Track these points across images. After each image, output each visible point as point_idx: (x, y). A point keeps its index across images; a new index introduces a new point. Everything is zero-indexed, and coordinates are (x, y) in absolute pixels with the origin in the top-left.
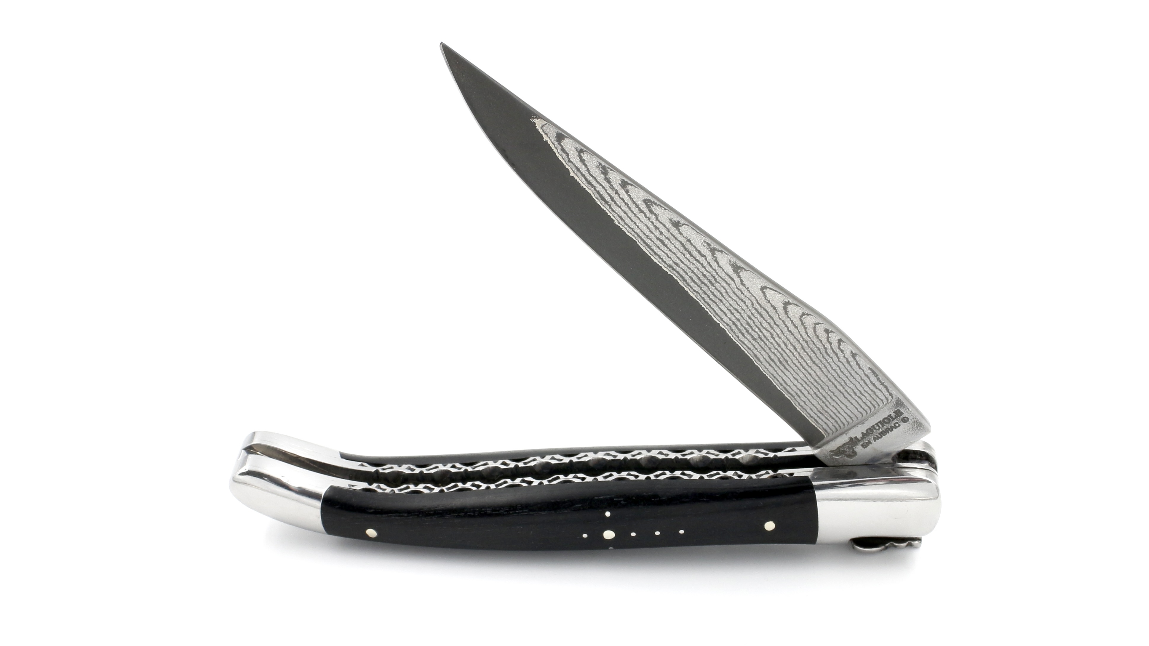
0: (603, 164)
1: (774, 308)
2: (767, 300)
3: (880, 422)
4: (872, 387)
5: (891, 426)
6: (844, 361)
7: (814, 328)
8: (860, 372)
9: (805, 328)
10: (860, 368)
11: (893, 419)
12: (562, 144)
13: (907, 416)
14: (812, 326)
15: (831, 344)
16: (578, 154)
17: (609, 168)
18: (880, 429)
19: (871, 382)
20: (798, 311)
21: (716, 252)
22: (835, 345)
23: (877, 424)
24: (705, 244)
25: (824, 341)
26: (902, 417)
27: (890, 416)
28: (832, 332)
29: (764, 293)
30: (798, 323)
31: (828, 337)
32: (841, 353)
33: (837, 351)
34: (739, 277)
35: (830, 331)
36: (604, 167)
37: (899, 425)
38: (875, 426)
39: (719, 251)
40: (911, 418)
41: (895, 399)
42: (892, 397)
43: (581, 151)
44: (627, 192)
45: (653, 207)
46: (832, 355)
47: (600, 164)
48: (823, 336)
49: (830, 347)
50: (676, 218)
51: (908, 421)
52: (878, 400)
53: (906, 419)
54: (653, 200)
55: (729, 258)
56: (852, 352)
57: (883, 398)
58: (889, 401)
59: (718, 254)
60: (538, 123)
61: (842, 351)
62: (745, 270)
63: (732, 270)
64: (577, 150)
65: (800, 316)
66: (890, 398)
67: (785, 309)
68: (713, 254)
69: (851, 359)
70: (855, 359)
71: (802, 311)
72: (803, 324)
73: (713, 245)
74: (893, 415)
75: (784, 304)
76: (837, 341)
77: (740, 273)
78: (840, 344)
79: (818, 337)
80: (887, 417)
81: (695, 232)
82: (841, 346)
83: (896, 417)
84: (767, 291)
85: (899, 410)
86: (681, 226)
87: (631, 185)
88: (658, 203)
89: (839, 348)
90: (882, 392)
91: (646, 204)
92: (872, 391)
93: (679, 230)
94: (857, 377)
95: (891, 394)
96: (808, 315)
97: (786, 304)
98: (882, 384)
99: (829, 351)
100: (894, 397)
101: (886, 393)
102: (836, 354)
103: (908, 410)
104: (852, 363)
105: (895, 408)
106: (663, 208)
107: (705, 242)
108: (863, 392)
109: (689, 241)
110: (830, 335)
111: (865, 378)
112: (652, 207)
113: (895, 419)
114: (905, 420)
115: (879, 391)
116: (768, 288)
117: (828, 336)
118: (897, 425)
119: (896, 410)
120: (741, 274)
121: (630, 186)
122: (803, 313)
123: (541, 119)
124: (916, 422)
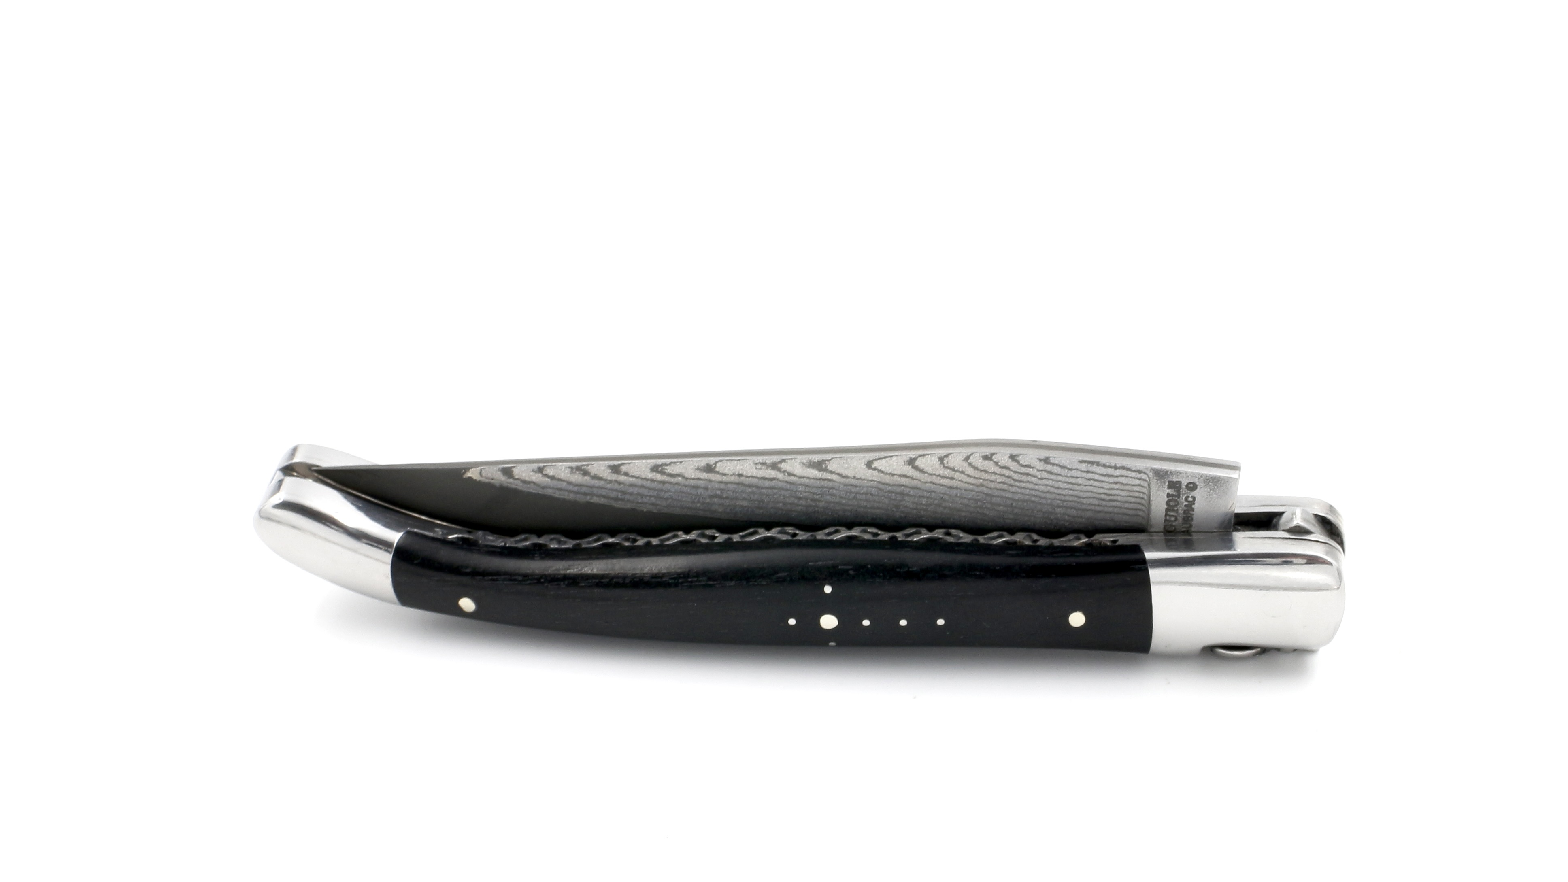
0: (574, 464)
1: (905, 476)
2: (887, 474)
3: (1166, 510)
4: (1111, 480)
5: (1185, 505)
6: (1045, 475)
7: (970, 465)
8: (1074, 473)
9: (962, 472)
10: (1071, 470)
11: (1178, 496)
12: (517, 477)
13: (1188, 482)
14: (966, 465)
15: (1007, 468)
16: (540, 475)
17: (584, 465)
18: (1178, 518)
19: (1102, 475)
20: (931, 460)
21: (779, 465)
22: (1013, 465)
23: (1166, 515)
24: (760, 466)
25: (998, 470)
26: (1183, 486)
27: (1168, 495)
28: (992, 455)
29: (875, 469)
30: (947, 472)
31: (996, 464)
32: (1031, 469)
33: (1024, 470)
34: (832, 472)
35: (989, 456)
36: (578, 468)
37: (1194, 498)
38: (1168, 518)
39: (780, 462)
40: (1196, 480)
41: (1151, 474)
42: (1145, 473)
43: (540, 470)
44: (626, 474)
45: (666, 469)
46: (1024, 478)
47: (572, 468)
48: (989, 466)
49: (1012, 473)
50: (703, 462)
51: (1197, 486)
52: (1136, 488)
53: (1192, 485)
54: (660, 461)
55: (799, 461)
56: (1040, 460)
57: (1138, 482)
58: (1148, 479)
59: (783, 466)
60: (472, 474)
61: (1029, 466)
62: (829, 461)
63: (817, 472)
64: (536, 472)
65: (941, 464)
66: (1144, 476)
67: (916, 468)
68: (779, 470)
69: (1049, 468)
70: (1053, 464)
71: (936, 457)
72: (953, 469)
73: (769, 459)
74: (1171, 491)
75: (909, 464)
76: (1010, 460)
77: (828, 467)
78: (1018, 462)
79: (986, 471)
80: (1166, 499)
81: (736, 462)
82: (1021, 463)
83: (1179, 492)
84: (876, 464)
85: (1169, 482)
86: (716, 466)
87: (623, 464)
88: (668, 461)
89: (1022, 466)
90: (1127, 477)
91: (657, 472)
92: (1116, 483)
93: (718, 473)
94: (1080, 481)
95: (1140, 472)
96: (947, 456)
97: (911, 462)
98: (1116, 468)
99: (1016, 476)
100: (1148, 472)
101: (1134, 474)
102: (1028, 474)
103: (1180, 473)
104: (1055, 471)
105: (1165, 483)
106: (677, 462)
107: (756, 464)
108: (1107, 492)
109: (740, 475)
110: (995, 460)
111: (1090, 476)
112: (666, 471)
113: (1179, 494)
114: (1192, 487)
115: (1124, 478)
116: (873, 460)
117: (994, 462)
118: (1190, 499)
119: (1167, 484)
120: (830, 468)
121: (622, 467)
122: (939, 458)
123: (472, 468)
124: (1207, 480)
